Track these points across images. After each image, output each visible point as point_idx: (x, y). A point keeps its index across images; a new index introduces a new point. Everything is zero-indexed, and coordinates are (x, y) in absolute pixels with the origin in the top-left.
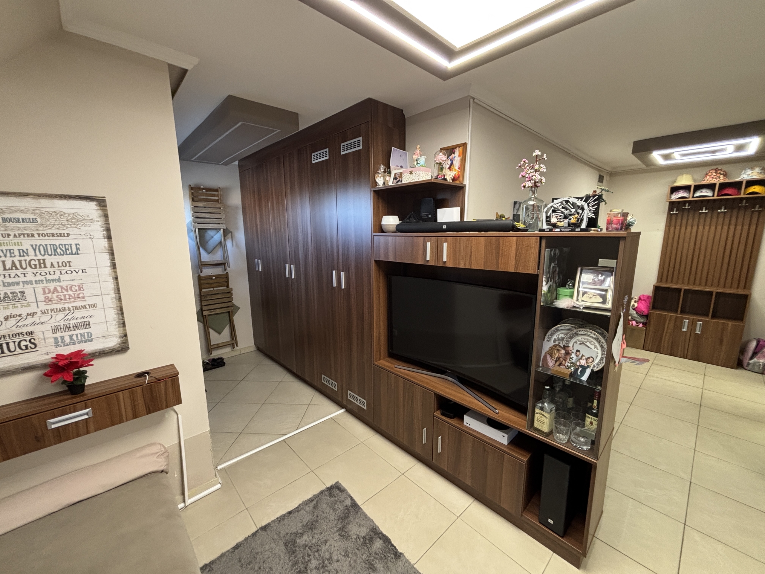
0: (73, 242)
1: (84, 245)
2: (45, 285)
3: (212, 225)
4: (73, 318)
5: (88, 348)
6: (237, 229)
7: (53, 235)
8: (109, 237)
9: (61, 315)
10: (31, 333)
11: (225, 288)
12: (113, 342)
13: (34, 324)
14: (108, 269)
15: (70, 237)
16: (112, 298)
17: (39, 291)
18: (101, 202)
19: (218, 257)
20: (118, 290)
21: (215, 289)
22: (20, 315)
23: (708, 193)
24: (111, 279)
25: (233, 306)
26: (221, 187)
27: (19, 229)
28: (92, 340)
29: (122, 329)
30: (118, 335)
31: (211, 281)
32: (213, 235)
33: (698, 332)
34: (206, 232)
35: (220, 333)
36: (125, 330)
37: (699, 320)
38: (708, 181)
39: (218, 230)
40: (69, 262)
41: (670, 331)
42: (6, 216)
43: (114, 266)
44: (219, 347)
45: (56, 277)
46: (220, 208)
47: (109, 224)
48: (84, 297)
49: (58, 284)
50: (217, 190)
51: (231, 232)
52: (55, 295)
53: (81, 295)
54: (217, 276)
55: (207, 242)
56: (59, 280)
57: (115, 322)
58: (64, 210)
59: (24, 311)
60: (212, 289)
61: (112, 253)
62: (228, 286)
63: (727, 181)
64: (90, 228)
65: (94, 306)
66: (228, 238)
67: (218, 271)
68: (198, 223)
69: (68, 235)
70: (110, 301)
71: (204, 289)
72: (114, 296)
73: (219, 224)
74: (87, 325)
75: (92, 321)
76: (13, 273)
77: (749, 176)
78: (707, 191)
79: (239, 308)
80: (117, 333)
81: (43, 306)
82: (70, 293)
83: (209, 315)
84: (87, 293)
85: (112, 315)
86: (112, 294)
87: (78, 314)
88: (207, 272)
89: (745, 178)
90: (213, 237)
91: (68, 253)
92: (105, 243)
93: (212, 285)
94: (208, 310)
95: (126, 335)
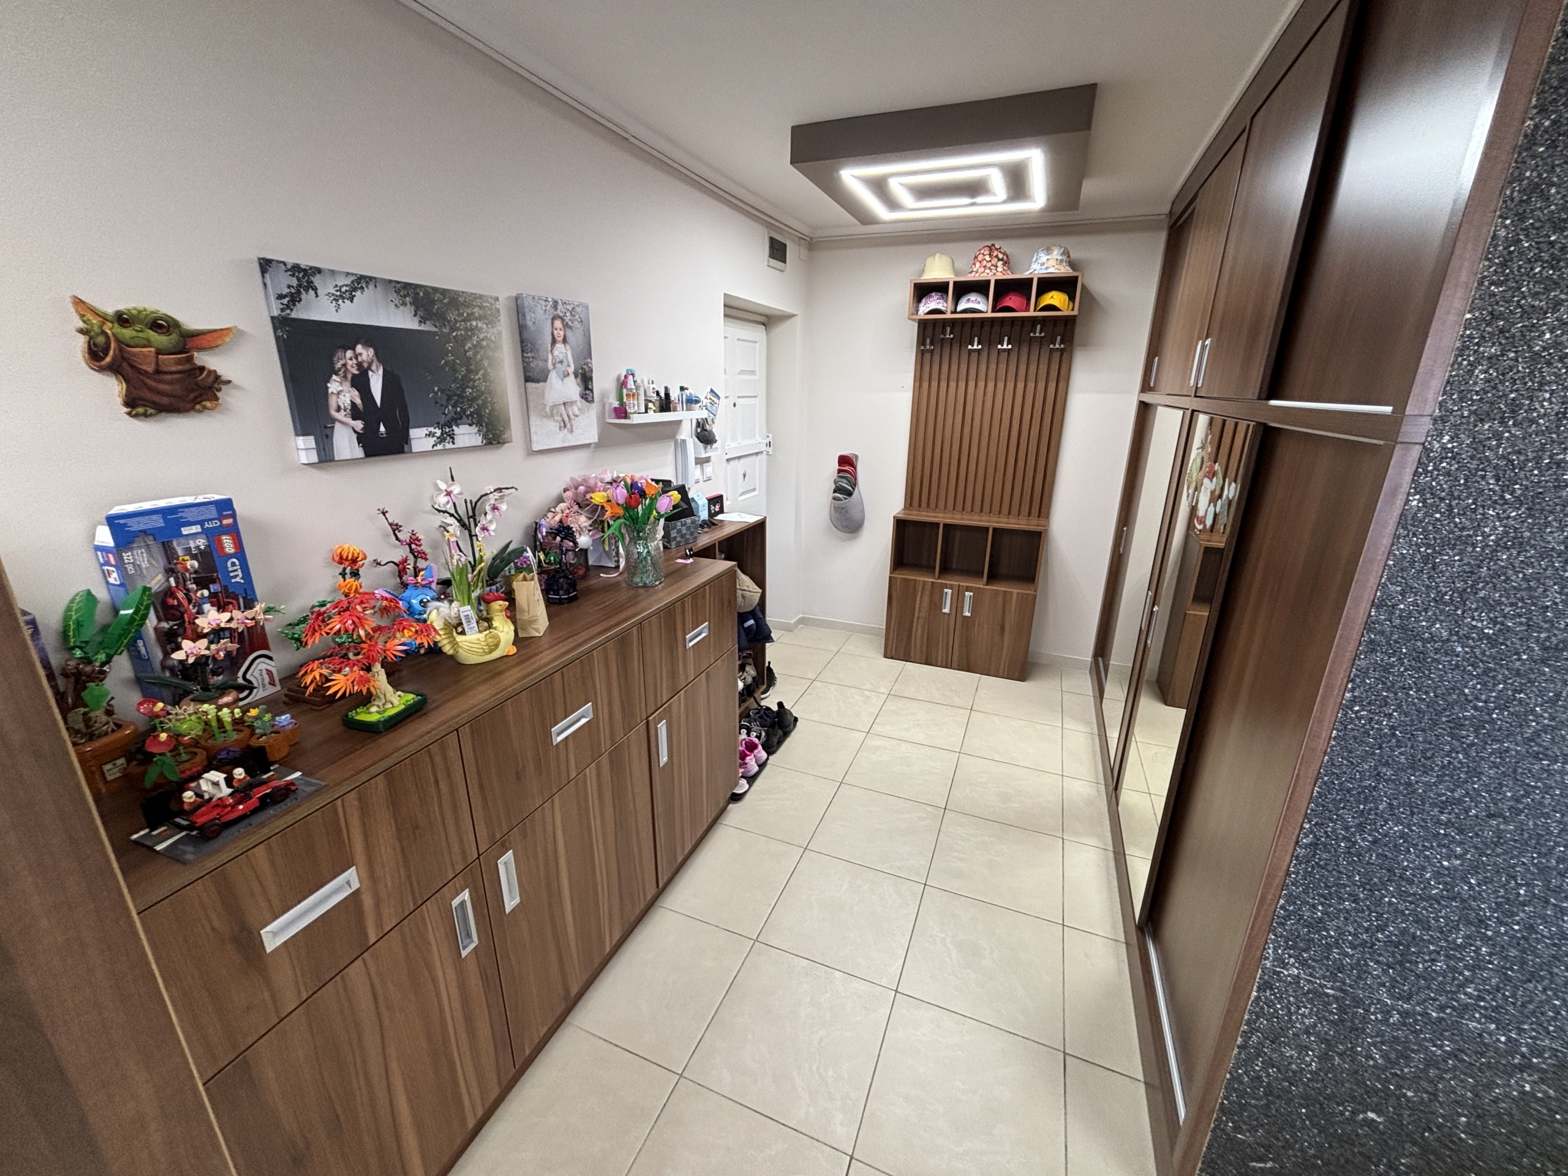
23: (979, 303)
33: (967, 614)
37: (968, 589)
38: (978, 275)
41: (923, 614)
63: (1010, 276)
77: (1043, 267)
78: (979, 299)
89: (1036, 272)
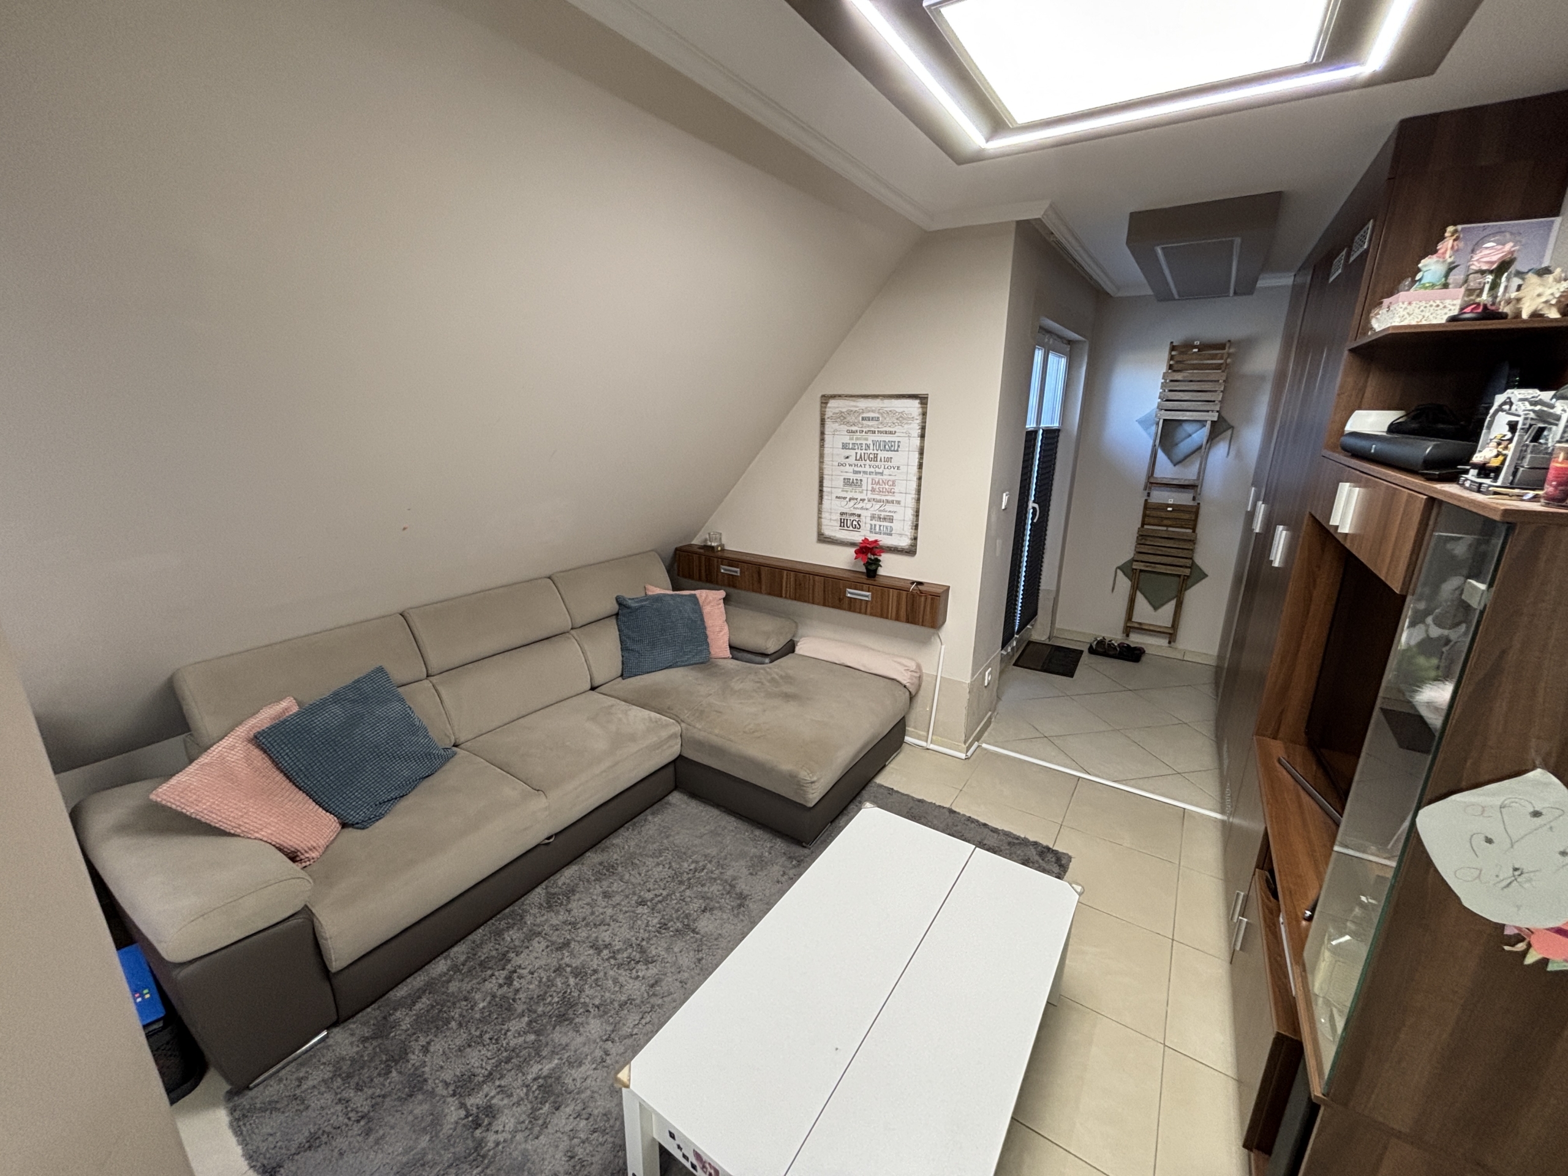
0: (897, 439)
1: (904, 441)
2: (874, 476)
3: (1191, 413)
4: (884, 511)
5: (885, 541)
6: (1248, 420)
7: (886, 432)
8: (922, 436)
9: (878, 506)
10: (859, 516)
11: (1190, 531)
12: (904, 542)
13: (862, 508)
14: (914, 469)
15: (897, 434)
16: (912, 498)
17: (870, 481)
18: (923, 400)
19: (1189, 473)
20: (919, 492)
21: (1170, 529)
22: (857, 499)
24: (915, 479)
25: (1193, 566)
26: (1232, 339)
27: (869, 426)
28: (891, 535)
29: (913, 531)
30: (910, 537)
31: (1163, 514)
32: (1190, 432)
34: (1181, 425)
35: (1156, 608)
36: (917, 533)
39: (1203, 423)
40: (891, 458)
42: (865, 415)
43: (920, 466)
44: (1141, 629)
45: (881, 471)
46: (1218, 381)
47: (925, 422)
48: (894, 493)
49: (881, 477)
50: (1221, 346)
51: (1232, 427)
52: (878, 486)
53: (893, 490)
54: (1177, 508)
55: (1177, 444)
56: (882, 474)
57: (910, 523)
58: (897, 410)
59: (859, 496)
60: (1165, 528)
61: (921, 453)
62: (1194, 531)
64: (909, 426)
65: (898, 502)
66: (1223, 439)
67: (1184, 498)
68: (1166, 410)
69: (895, 432)
70: (910, 500)
71: (1149, 524)
72: (914, 496)
73: (1208, 411)
74: (891, 520)
75: (895, 516)
76: (859, 463)
79: (1206, 576)
80: (909, 534)
81: (870, 496)
82: (887, 487)
83: (1141, 571)
84: (896, 489)
85: (910, 514)
86: (913, 495)
87: (889, 507)
88: (1160, 496)
90: (1190, 435)
91: (892, 449)
92: (918, 441)
93: (1166, 522)
94: (1142, 562)
95: (915, 539)
